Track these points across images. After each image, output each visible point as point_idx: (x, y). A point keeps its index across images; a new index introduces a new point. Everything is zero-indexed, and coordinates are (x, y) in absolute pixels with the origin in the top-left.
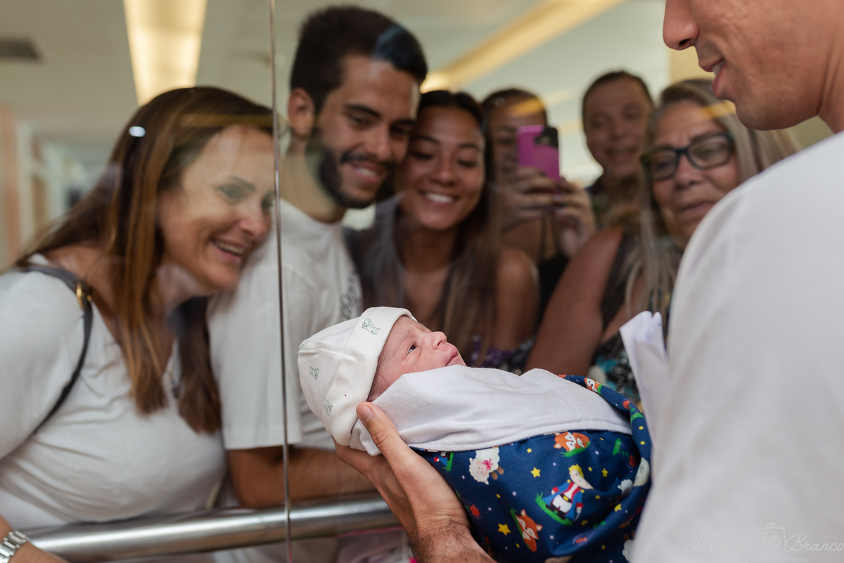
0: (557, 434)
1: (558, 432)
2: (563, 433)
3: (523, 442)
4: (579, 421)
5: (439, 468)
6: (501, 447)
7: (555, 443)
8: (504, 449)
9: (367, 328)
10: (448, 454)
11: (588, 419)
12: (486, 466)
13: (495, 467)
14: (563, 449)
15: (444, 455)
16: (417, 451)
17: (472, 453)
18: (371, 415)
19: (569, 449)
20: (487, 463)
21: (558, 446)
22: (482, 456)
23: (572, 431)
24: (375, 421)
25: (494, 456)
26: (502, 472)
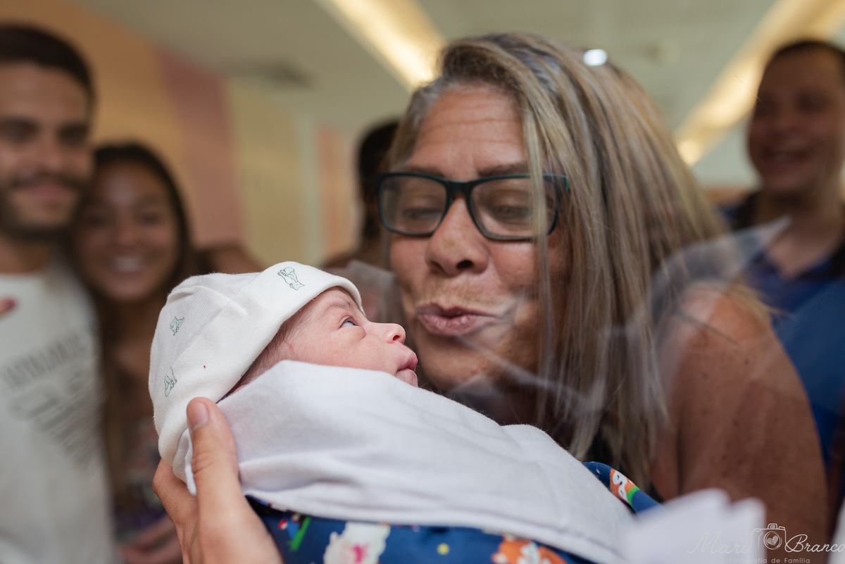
0: (509, 538)
1: (512, 534)
3: (438, 532)
5: (280, 540)
8: (399, 533)
9: (286, 278)
10: (303, 517)
15: (296, 518)
16: (254, 503)
18: (205, 420)
24: (206, 432)
25: (374, 540)
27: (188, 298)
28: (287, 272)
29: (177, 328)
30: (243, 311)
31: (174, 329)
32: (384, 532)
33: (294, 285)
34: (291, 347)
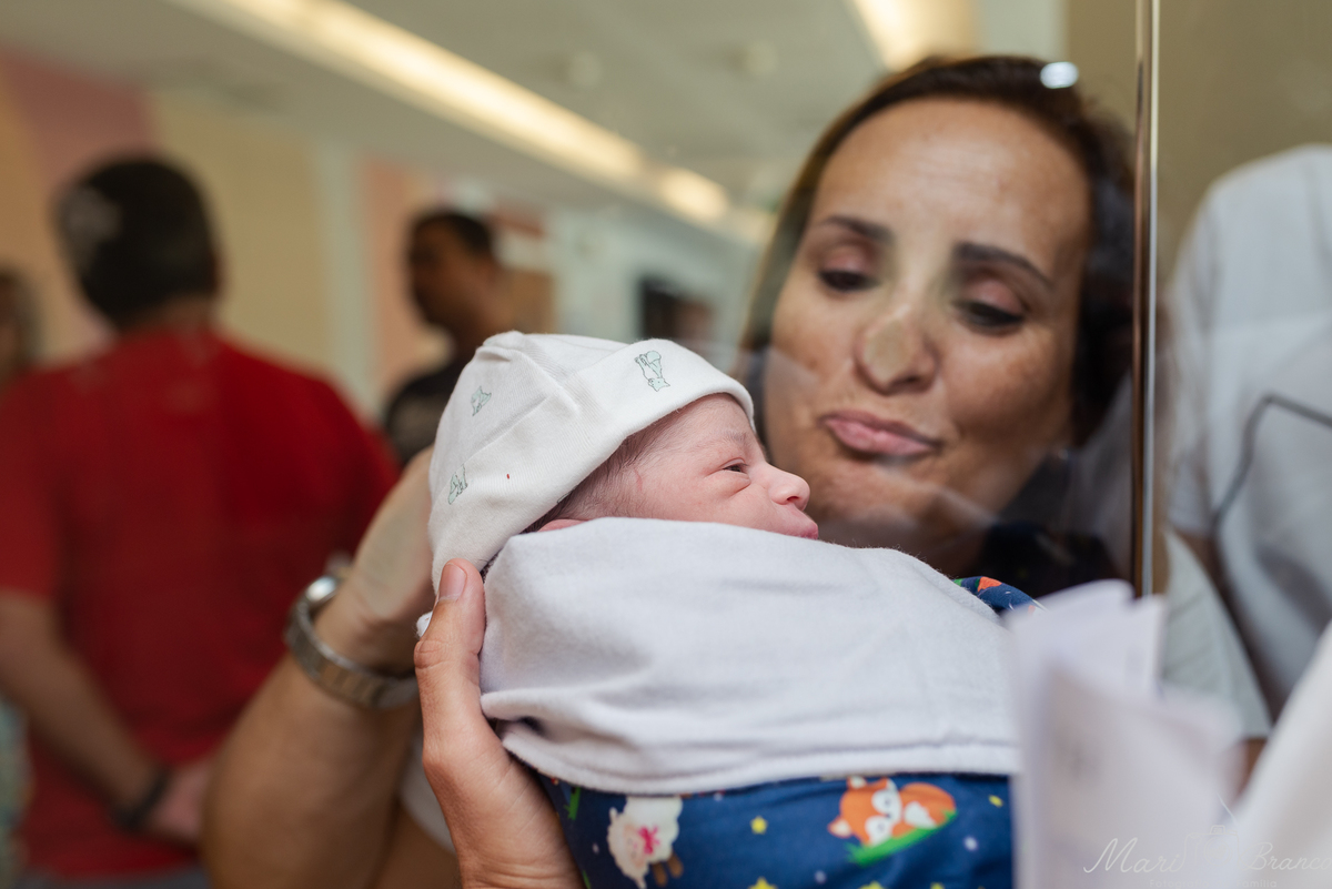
2: (874, 780)
4: (937, 744)
6: (689, 800)
7: (835, 814)
8: (695, 807)
9: (646, 368)
11: (967, 741)
12: (641, 842)
13: (663, 851)
14: (855, 840)
17: (618, 800)
19: (867, 837)
20: (647, 835)
21: (841, 828)
22: (639, 814)
23: (903, 779)
26: (677, 870)
27: (502, 366)
28: (650, 359)
29: (480, 406)
30: (575, 407)
31: (476, 404)
32: (674, 808)
33: (656, 381)
34: (640, 480)
